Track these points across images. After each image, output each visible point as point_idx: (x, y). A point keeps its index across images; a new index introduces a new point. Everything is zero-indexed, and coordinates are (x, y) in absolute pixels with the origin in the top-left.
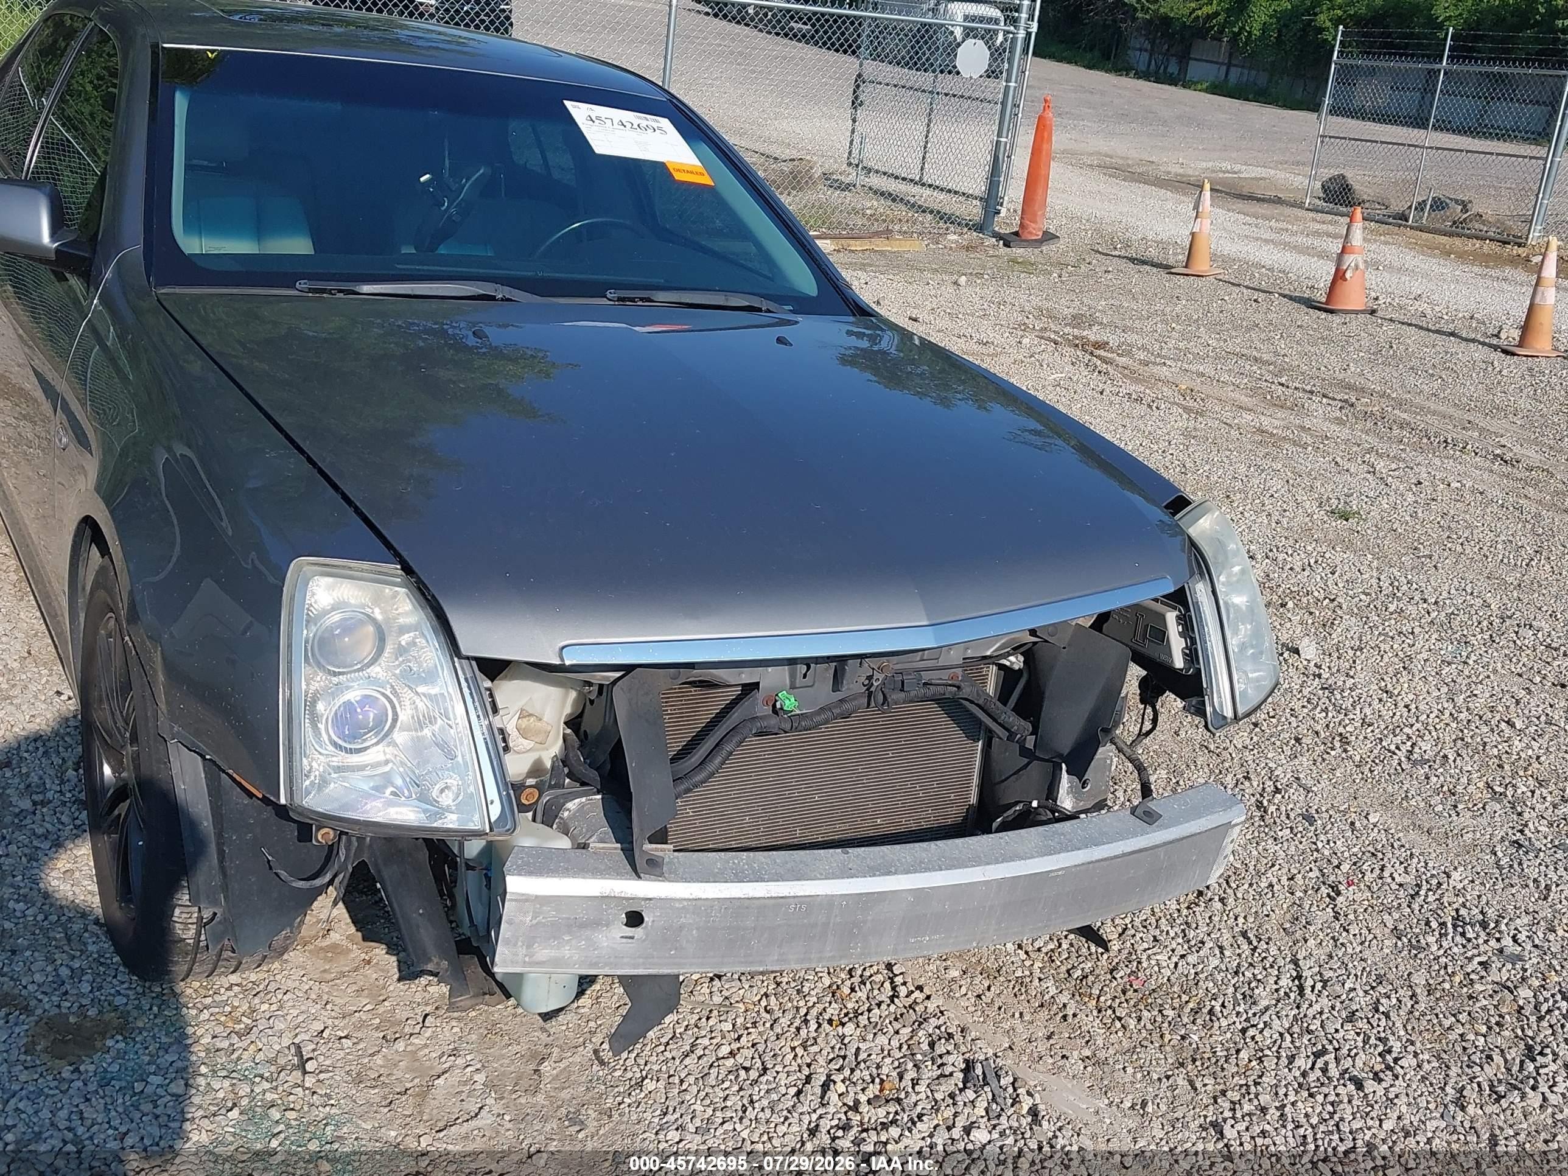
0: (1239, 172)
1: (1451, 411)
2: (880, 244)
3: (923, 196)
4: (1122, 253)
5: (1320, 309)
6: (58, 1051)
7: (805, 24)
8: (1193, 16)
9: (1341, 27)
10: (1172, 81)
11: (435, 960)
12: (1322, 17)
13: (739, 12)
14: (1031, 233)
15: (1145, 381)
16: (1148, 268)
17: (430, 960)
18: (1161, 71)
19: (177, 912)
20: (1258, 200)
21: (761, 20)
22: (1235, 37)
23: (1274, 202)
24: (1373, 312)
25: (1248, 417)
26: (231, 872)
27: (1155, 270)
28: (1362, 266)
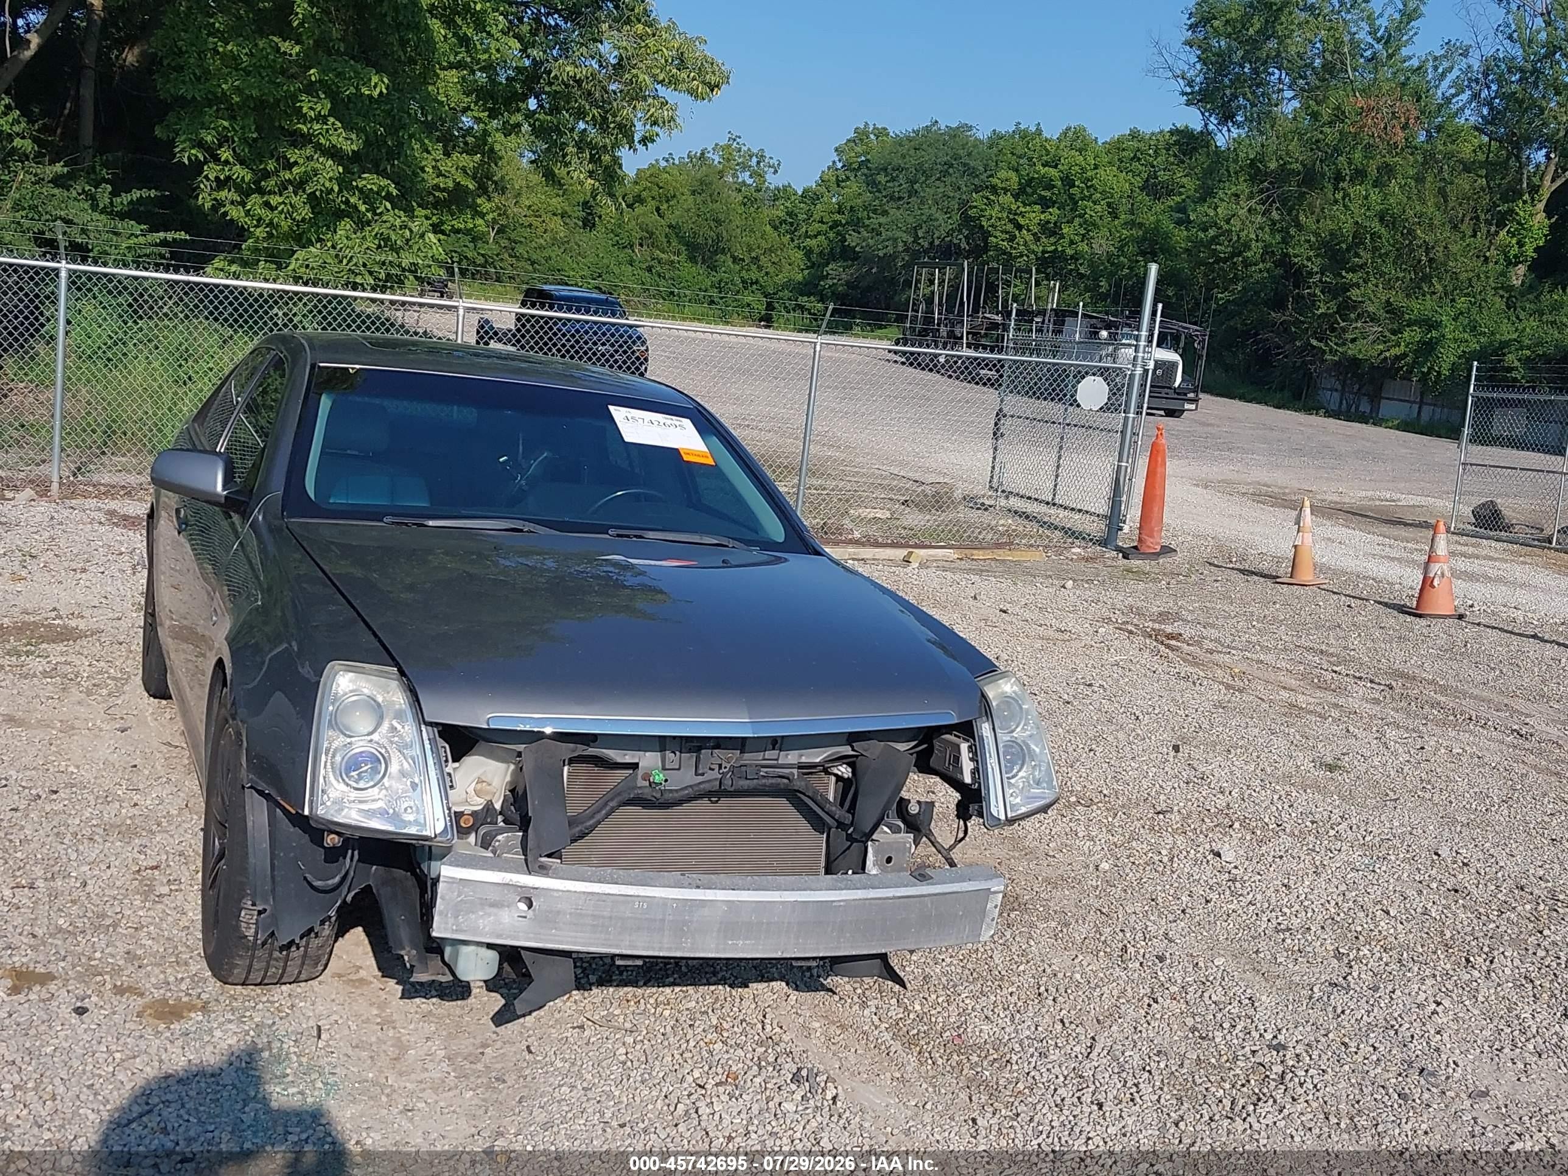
0: (1399, 500)
1: (1493, 696)
2: (1002, 554)
3: (1060, 516)
4: (1238, 566)
5: (1410, 614)
6: (160, 1016)
7: (990, 370)
8: (1382, 356)
9: (1475, 363)
10: (1363, 419)
11: (408, 949)
12: (1510, 357)
13: (932, 360)
14: (1149, 547)
15: (1203, 665)
16: (1256, 578)
17: (404, 949)
18: (1353, 409)
19: (243, 913)
20: (1406, 524)
21: (951, 367)
22: (1424, 377)
23: (1422, 527)
24: (1461, 617)
25: (1285, 694)
26: (278, 879)
27: (1262, 580)
28: (1447, 574)
